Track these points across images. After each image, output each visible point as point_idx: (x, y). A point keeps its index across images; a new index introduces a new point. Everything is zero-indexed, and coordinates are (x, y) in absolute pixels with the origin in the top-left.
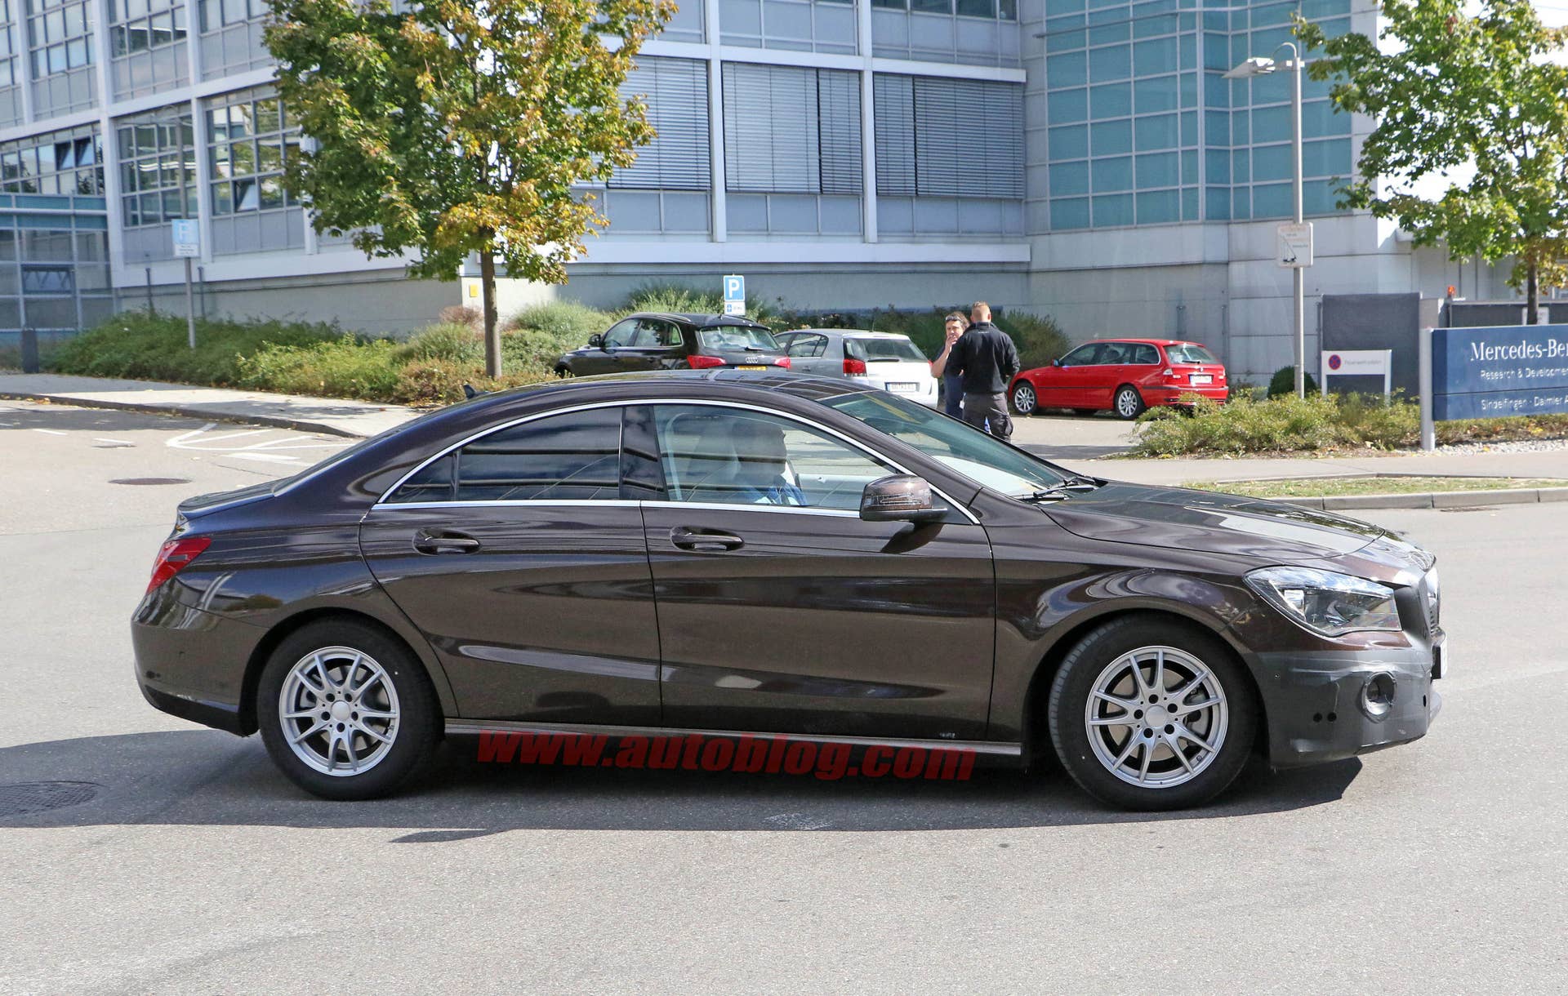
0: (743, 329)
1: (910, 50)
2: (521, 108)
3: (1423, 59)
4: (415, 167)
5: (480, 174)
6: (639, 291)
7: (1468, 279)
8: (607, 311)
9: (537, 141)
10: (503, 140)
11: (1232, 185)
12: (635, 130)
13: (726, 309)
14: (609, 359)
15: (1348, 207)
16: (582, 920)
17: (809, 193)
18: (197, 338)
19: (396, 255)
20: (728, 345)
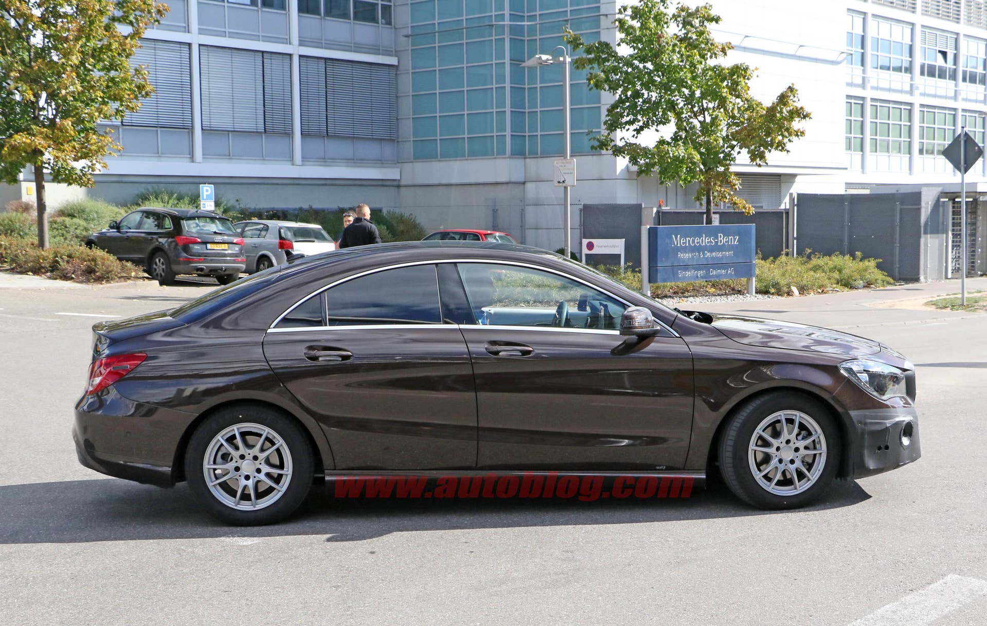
0: (213, 219)
1: (323, 42)
2: (62, 70)
3: (643, 60)
5: (34, 113)
6: (143, 193)
7: (671, 196)
8: (122, 206)
9: (73, 92)
10: (50, 91)
11: (527, 134)
12: (140, 88)
13: (202, 206)
14: (123, 237)
15: (598, 149)
16: (91, 608)
17: (257, 132)
20: (202, 229)
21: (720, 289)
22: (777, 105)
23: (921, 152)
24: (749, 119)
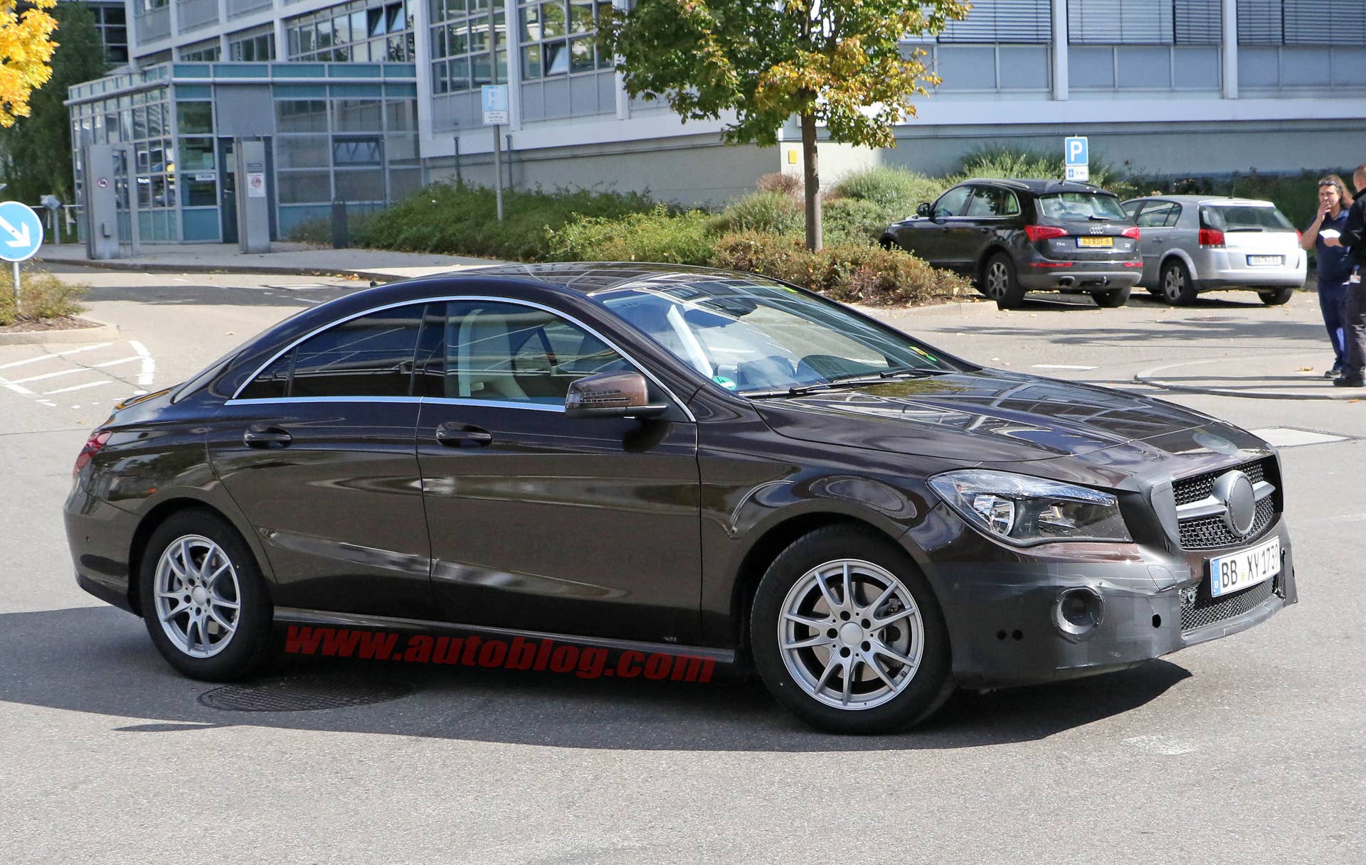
0: (1086, 196)
4: (732, 24)
5: (802, 30)
6: (971, 155)
8: (937, 178)
13: (1067, 173)
14: (939, 230)
17: (1161, 44)
18: (504, 210)
19: (712, 117)
20: (1070, 214)
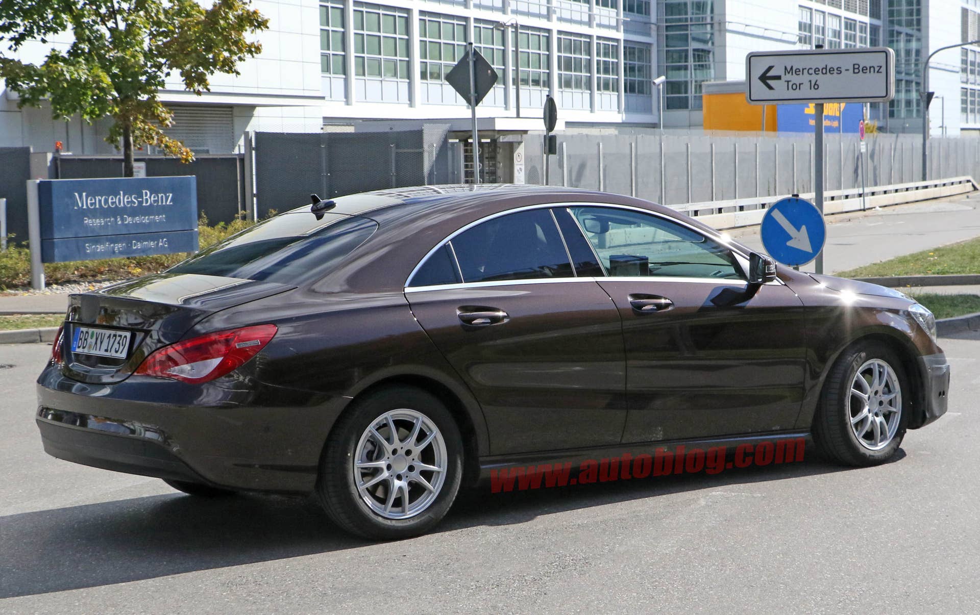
7: (75, 137)
21: (149, 269)
22: (220, 8)
23: (424, 76)
24: (181, 27)
